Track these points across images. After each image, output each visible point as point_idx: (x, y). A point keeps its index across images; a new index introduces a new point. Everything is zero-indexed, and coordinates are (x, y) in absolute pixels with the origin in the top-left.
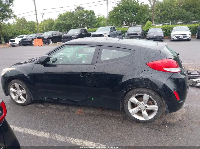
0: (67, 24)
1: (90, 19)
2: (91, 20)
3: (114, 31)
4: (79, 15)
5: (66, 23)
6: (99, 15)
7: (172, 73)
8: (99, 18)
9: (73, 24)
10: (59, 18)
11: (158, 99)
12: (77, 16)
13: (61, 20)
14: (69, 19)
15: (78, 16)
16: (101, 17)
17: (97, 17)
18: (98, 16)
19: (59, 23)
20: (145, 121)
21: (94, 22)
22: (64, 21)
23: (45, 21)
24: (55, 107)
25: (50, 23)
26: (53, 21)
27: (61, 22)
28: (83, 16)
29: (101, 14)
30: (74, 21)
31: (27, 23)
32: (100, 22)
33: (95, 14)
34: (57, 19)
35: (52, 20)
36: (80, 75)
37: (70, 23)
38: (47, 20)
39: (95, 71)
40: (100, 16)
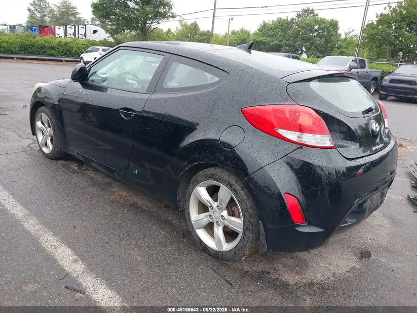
0: (274, 44)
1: (323, 39)
2: (327, 42)
3: (361, 68)
4: (303, 28)
5: (273, 41)
6: (350, 33)
7: (296, 146)
8: (346, 39)
9: (286, 45)
10: (259, 30)
11: (246, 205)
12: (299, 29)
13: (264, 35)
14: (280, 33)
15: (301, 29)
16: (352, 38)
17: (343, 37)
18: (346, 35)
19: (258, 40)
20: (216, 251)
21: (332, 46)
22: (269, 36)
23: (233, 33)
24: (92, 175)
25: (242, 38)
26: (248, 35)
27: (262, 39)
28: (311, 31)
29: (353, 31)
30: (289, 39)
31: (199, 33)
32: (347, 48)
33: (338, 29)
34: (257, 30)
35: (246, 32)
36: (122, 113)
37: (280, 43)
38: (238, 32)
39: (145, 109)
40: (351, 35)
